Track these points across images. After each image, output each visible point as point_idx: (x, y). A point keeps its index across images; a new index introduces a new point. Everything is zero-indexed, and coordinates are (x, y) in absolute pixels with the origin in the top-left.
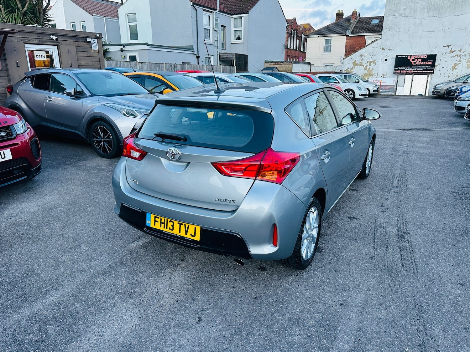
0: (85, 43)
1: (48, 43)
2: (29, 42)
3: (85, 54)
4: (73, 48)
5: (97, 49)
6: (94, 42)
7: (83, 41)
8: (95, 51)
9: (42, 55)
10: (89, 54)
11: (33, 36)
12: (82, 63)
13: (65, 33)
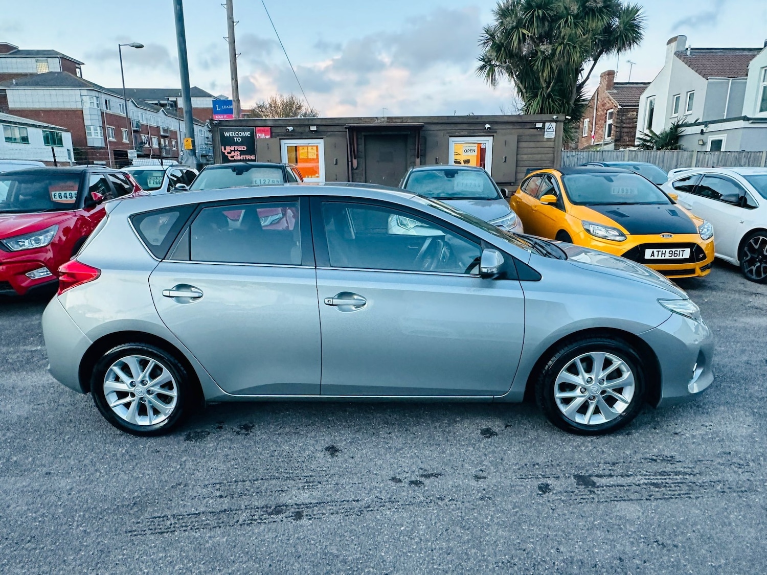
0: (535, 130)
1: (480, 134)
2: (457, 134)
3: (532, 144)
4: (512, 139)
5: (553, 137)
6: (550, 126)
7: (533, 127)
8: (549, 140)
9: (472, 148)
10: (538, 144)
11: (465, 126)
12: (525, 157)
13: (506, 119)
